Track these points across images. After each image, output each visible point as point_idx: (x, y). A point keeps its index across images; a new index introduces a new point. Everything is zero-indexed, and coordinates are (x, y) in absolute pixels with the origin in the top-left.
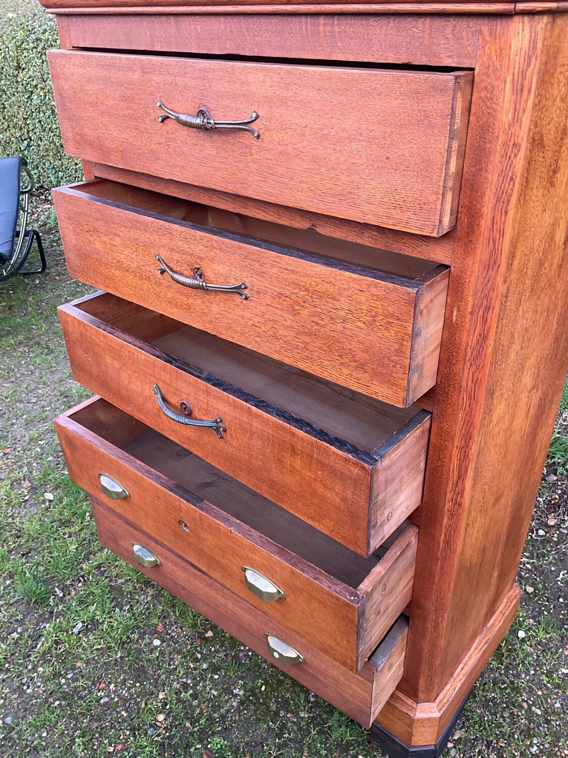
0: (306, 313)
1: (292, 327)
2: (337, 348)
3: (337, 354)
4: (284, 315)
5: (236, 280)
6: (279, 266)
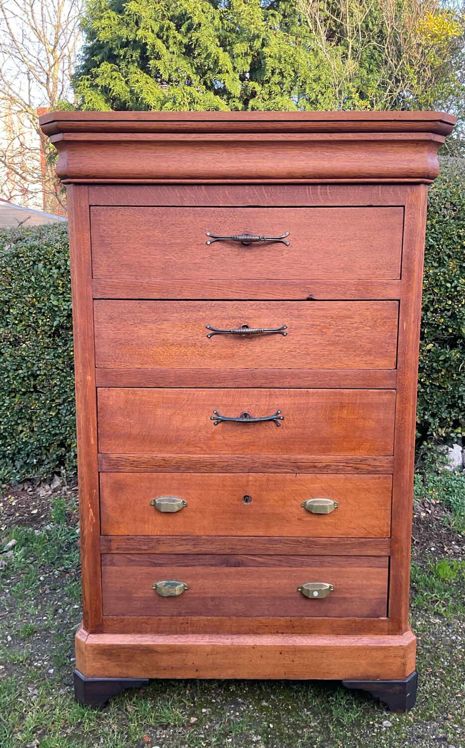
0: (331, 332)
1: (320, 343)
2: (352, 347)
3: (352, 350)
5: (278, 325)
6: (312, 308)
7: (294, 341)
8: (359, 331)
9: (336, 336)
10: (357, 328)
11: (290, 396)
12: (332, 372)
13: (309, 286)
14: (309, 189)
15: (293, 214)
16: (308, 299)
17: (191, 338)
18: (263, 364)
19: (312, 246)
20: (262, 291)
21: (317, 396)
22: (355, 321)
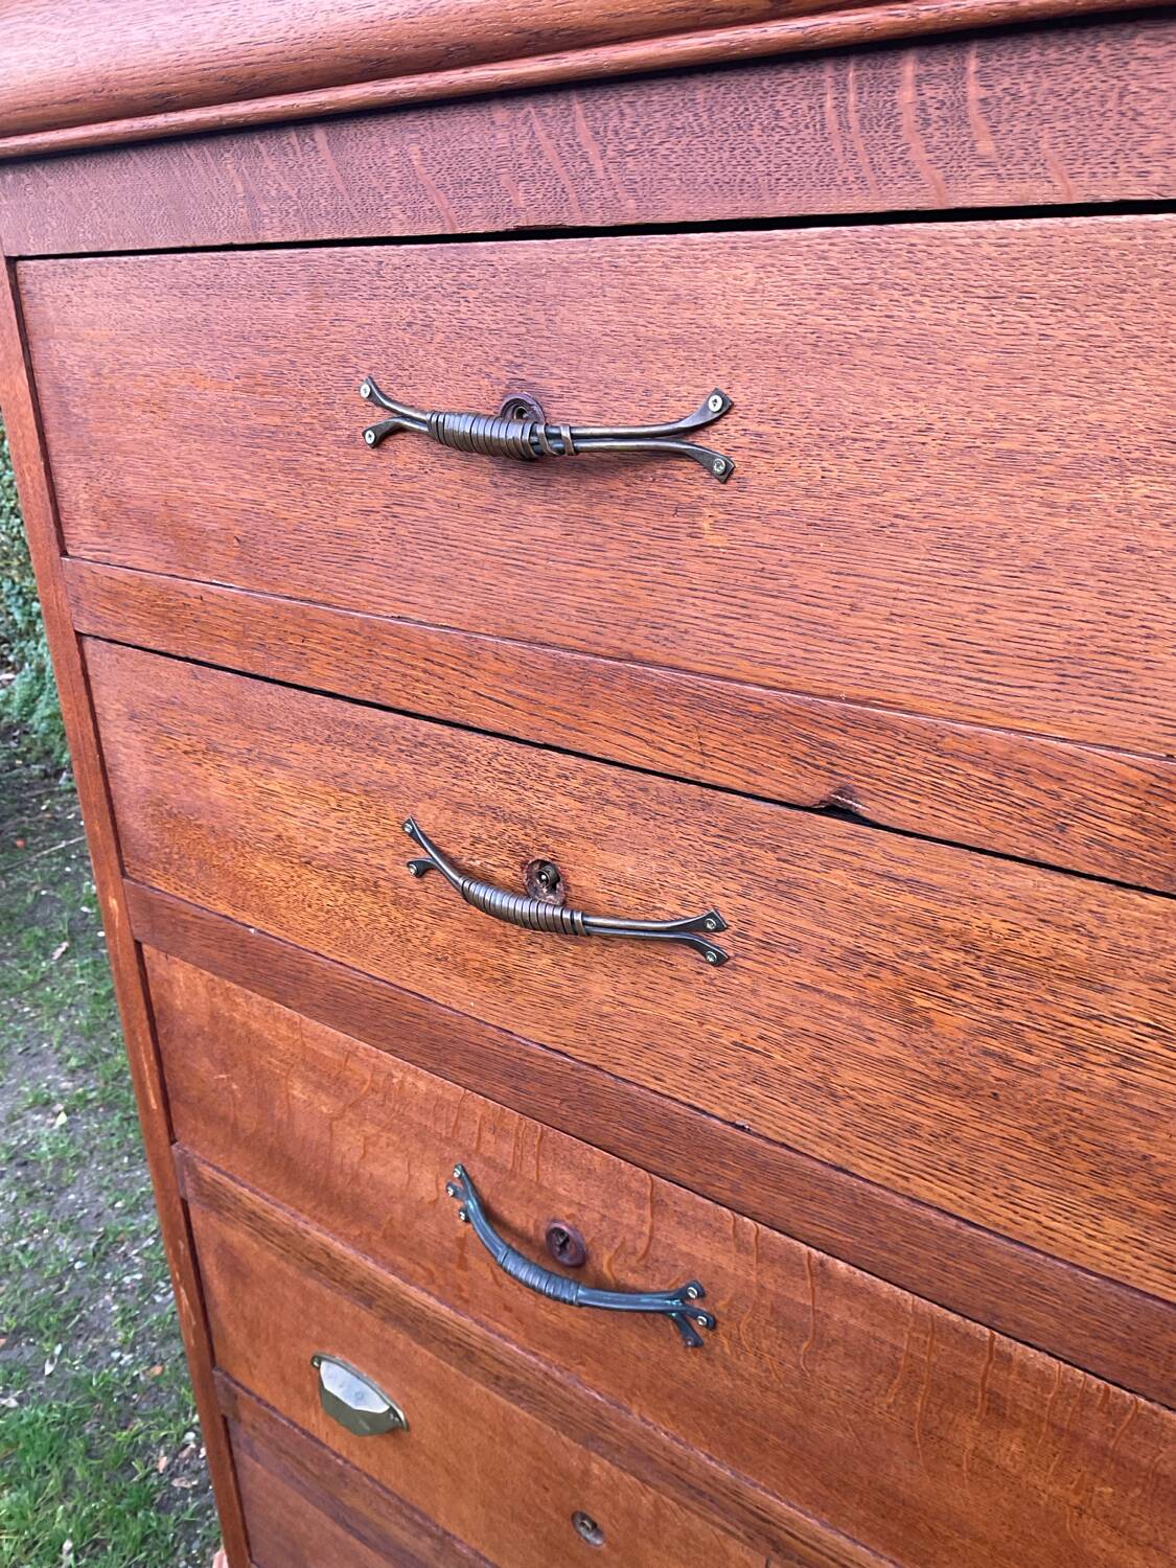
0: (959, 1021)
1: (894, 1062)
2: (1086, 1147)
3: (1083, 1166)
4: (869, 1022)
5: (684, 903)
6: (857, 862)
7: (758, 1004)
8: (1145, 1078)
9: (987, 1053)
10: (1128, 1058)
11: (742, 1247)
12: (951, 1234)
13: (831, 738)
14: (841, 86)
15: (750, 279)
16: (832, 810)
17: (360, 857)
18: (625, 1058)
19: (858, 490)
20: (598, 715)
21: (872, 1308)
22: (1120, 1008)
